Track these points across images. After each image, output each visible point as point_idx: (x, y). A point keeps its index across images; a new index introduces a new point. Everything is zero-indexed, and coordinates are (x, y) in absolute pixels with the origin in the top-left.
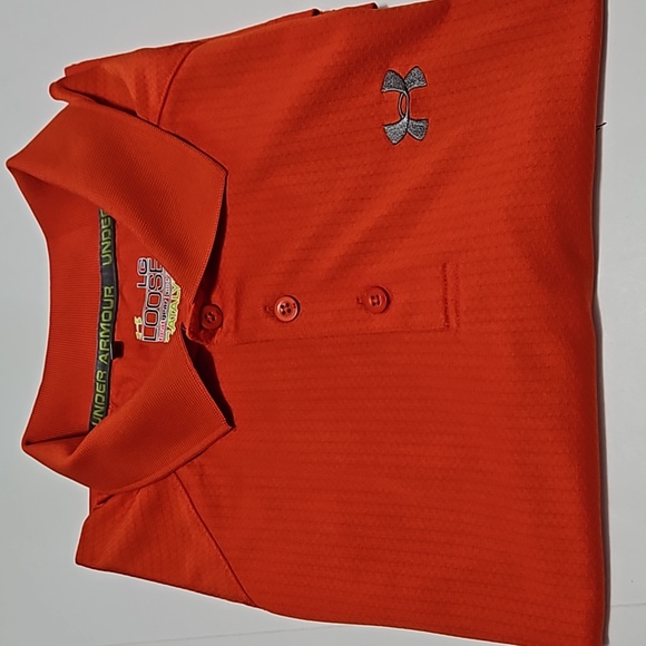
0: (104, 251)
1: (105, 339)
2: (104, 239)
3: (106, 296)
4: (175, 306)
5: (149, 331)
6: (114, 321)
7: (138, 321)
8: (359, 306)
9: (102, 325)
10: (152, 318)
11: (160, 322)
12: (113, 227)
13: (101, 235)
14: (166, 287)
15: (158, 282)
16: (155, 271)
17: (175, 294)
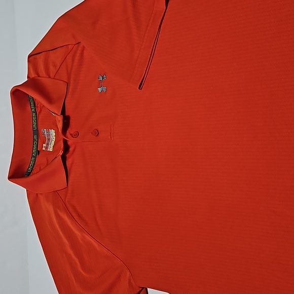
1: (35, 149)
4: (54, 142)
5: (47, 148)
6: (38, 145)
7: (44, 145)
10: (48, 144)
11: (49, 146)
12: (36, 119)
13: (33, 121)
14: (51, 136)
15: (49, 135)
16: (48, 132)
17: (54, 139)
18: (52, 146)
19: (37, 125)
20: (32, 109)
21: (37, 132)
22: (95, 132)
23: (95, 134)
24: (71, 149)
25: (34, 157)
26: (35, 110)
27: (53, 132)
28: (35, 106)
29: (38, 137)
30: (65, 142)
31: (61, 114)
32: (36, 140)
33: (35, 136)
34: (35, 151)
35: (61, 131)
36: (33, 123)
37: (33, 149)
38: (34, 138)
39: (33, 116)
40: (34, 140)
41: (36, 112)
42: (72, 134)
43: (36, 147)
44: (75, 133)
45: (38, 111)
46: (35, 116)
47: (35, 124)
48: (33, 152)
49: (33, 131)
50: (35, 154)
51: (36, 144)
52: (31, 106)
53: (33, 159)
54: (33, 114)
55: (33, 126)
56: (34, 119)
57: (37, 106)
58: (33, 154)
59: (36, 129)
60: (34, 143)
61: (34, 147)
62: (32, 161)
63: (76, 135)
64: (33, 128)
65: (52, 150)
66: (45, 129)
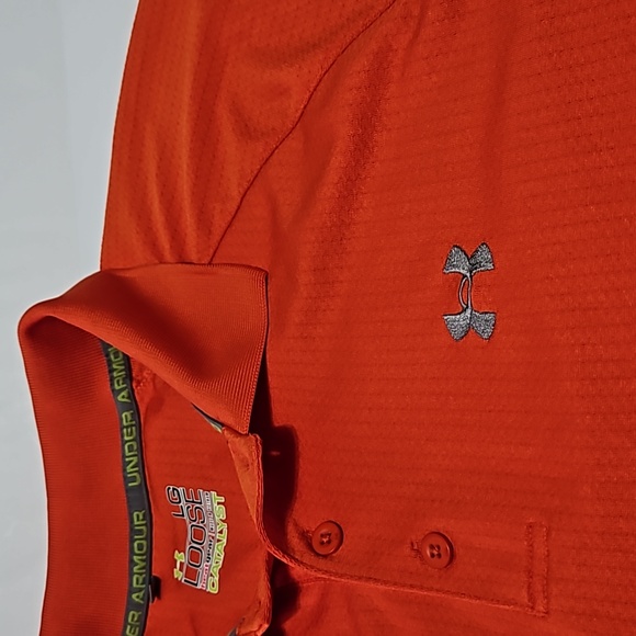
0: (129, 469)
1: (141, 574)
2: (127, 454)
3: (136, 523)
4: (221, 548)
5: (191, 573)
6: (150, 552)
7: (180, 557)
8: (413, 553)
9: (135, 558)
10: (195, 557)
11: (204, 564)
12: (140, 439)
13: (123, 449)
14: (209, 522)
15: (198, 514)
16: (193, 502)
17: (221, 532)
18: (216, 570)
19: (142, 464)
20: (116, 393)
21: (143, 497)
22: (432, 547)
23: (432, 555)
25: (137, 607)
26: (132, 395)
27: (214, 506)
28: (129, 377)
29: (149, 517)
31: (252, 430)
32: (140, 533)
33: (135, 513)
34: (141, 581)
35: (260, 519)
36: (124, 456)
37: (131, 574)
38: (132, 521)
39: (125, 423)
40: (133, 531)
41: (133, 405)
42: (308, 532)
43: (143, 564)
44: (324, 531)
45: (142, 399)
46: (132, 426)
47: (131, 461)
48: (131, 584)
49: (128, 490)
50: (141, 594)
51: (145, 549)
52: (112, 379)
53: (133, 616)
54: (123, 415)
55: (125, 470)
56: (126, 438)
57: (140, 378)
58: (134, 596)
59: (140, 485)
60: (136, 545)
61: (137, 564)
62: (129, 627)
63: (329, 542)
64: (127, 480)
65: (215, 590)
66: (180, 489)
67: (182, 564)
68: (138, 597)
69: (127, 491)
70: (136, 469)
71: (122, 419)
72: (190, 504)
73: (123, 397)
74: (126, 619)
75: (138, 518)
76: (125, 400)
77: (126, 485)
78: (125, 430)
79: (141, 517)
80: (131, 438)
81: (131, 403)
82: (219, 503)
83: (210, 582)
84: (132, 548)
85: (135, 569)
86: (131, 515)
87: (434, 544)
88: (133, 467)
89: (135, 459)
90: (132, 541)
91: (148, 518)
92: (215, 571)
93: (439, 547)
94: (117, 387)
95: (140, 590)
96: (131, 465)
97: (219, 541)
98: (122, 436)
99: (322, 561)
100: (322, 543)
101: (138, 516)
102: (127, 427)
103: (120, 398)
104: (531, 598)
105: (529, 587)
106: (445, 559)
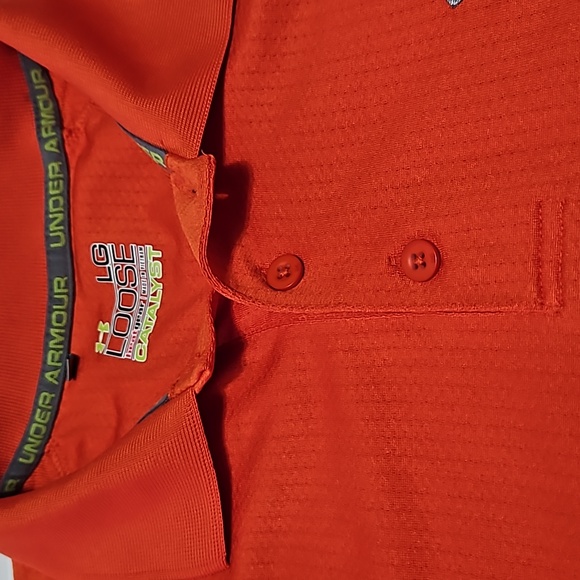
0: (52, 227)
1: (58, 350)
2: (52, 209)
3: (56, 290)
4: (154, 312)
5: (115, 343)
6: (70, 327)
7: (105, 328)
9: (52, 331)
10: (122, 325)
11: (131, 333)
12: (67, 194)
13: (47, 205)
14: (142, 284)
15: (129, 275)
16: (124, 261)
17: (154, 294)
18: (146, 336)
19: (68, 223)
20: (42, 141)
21: (69, 261)
22: (415, 257)
23: (416, 267)
24: (254, 356)
25: (50, 388)
26: (61, 145)
27: (149, 262)
28: (59, 125)
30: (222, 312)
32: (60, 302)
33: (57, 279)
34: (57, 357)
35: (204, 252)
36: (47, 212)
37: (46, 349)
38: (52, 289)
39: (51, 175)
40: (52, 300)
41: (62, 156)
42: (261, 269)
43: (62, 339)
44: (282, 264)
45: (73, 151)
46: (58, 179)
47: (56, 218)
48: (45, 362)
49: (50, 252)
50: (56, 373)
51: (64, 321)
52: (39, 127)
53: (45, 397)
54: (50, 167)
55: (47, 229)
56: (51, 192)
57: (71, 127)
58: (47, 375)
59: (64, 247)
60: (54, 316)
61: (54, 338)
62: (39, 410)
63: (288, 275)
64: (49, 240)
65: (143, 358)
66: (109, 246)
67: (105, 335)
68: (52, 376)
69: (48, 253)
70: (62, 228)
71: (47, 171)
72: (119, 264)
73: (52, 146)
74: (36, 403)
75: (59, 285)
76: (53, 149)
77: (48, 246)
78: (50, 184)
79: (62, 285)
80: (57, 192)
81: (59, 155)
82: (154, 259)
83: (137, 350)
84: (49, 321)
85: (51, 344)
86: (51, 281)
87: (416, 253)
88: (57, 225)
89: (60, 216)
90: (51, 311)
91: (71, 286)
92: (144, 336)
93: (423, 256)
94: (44, 135)
95: (56, 368)
96: (56, 222)
97: (151, 304)
98: (47, 190)
99: (280, 295)
100: (280, 278)
101: (59, 283)
102: (53, 180)
103: (47, 147)
104: (541, 292)
105: (539, 280)
106: (431, 267)
